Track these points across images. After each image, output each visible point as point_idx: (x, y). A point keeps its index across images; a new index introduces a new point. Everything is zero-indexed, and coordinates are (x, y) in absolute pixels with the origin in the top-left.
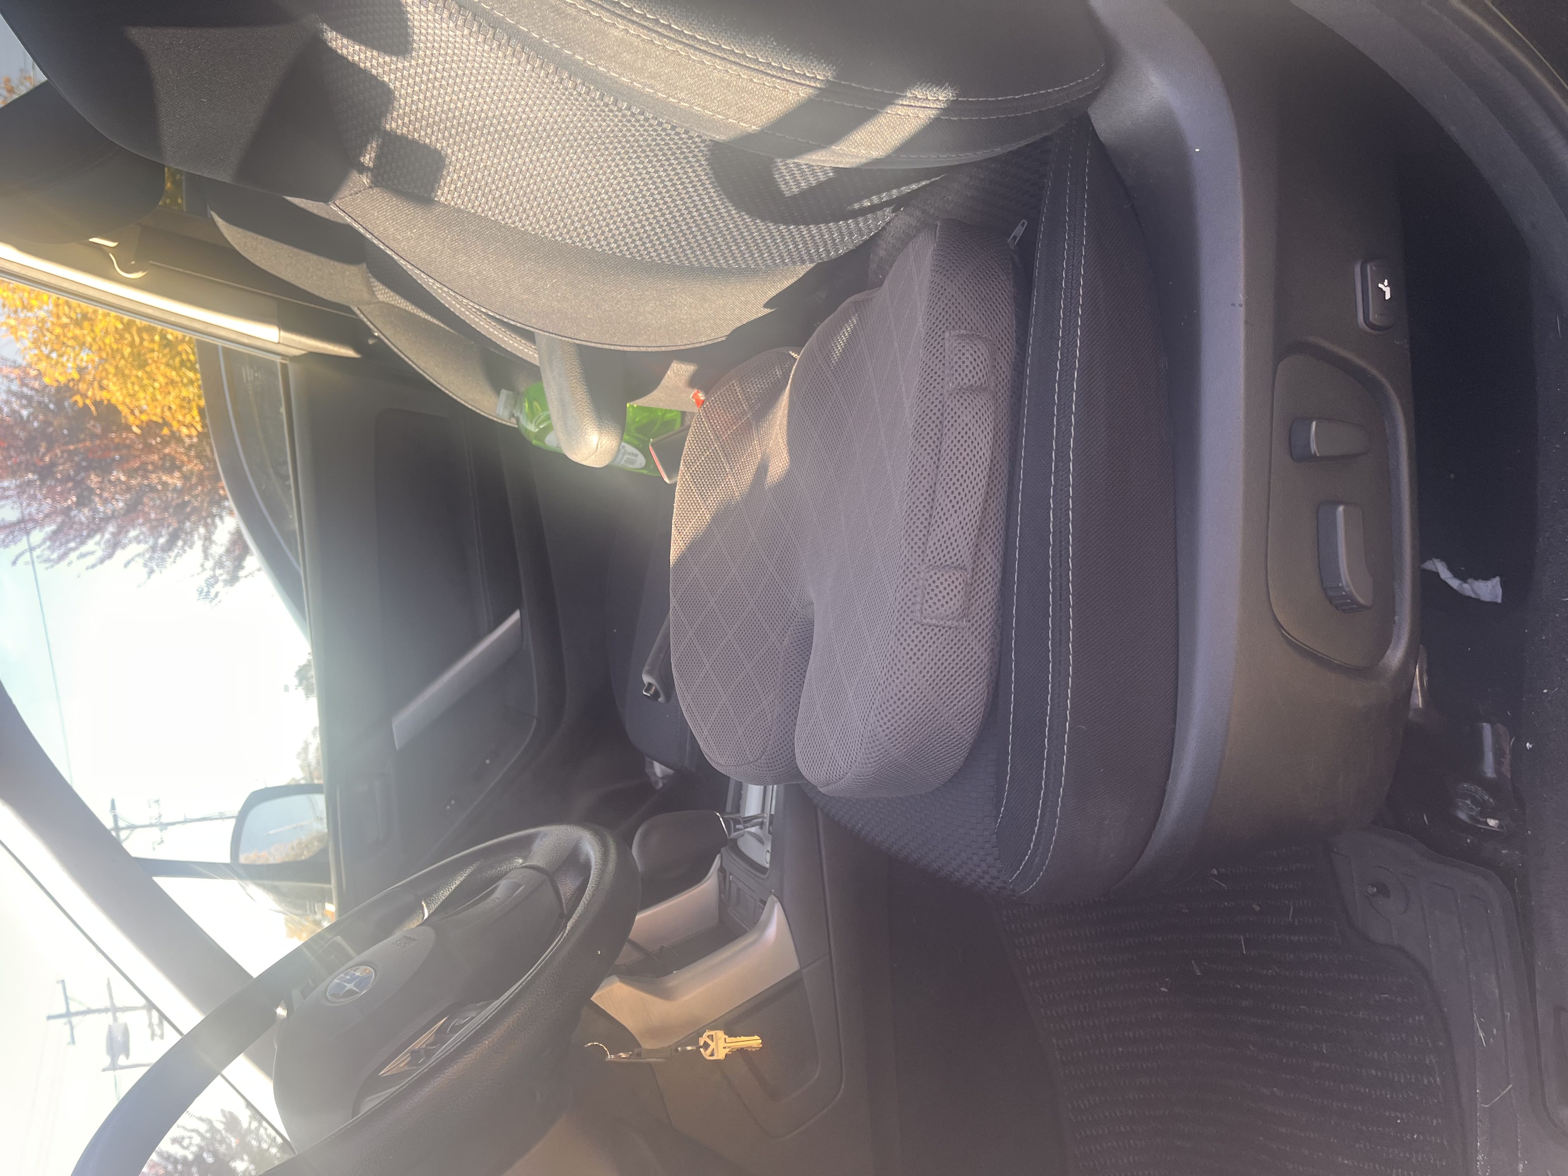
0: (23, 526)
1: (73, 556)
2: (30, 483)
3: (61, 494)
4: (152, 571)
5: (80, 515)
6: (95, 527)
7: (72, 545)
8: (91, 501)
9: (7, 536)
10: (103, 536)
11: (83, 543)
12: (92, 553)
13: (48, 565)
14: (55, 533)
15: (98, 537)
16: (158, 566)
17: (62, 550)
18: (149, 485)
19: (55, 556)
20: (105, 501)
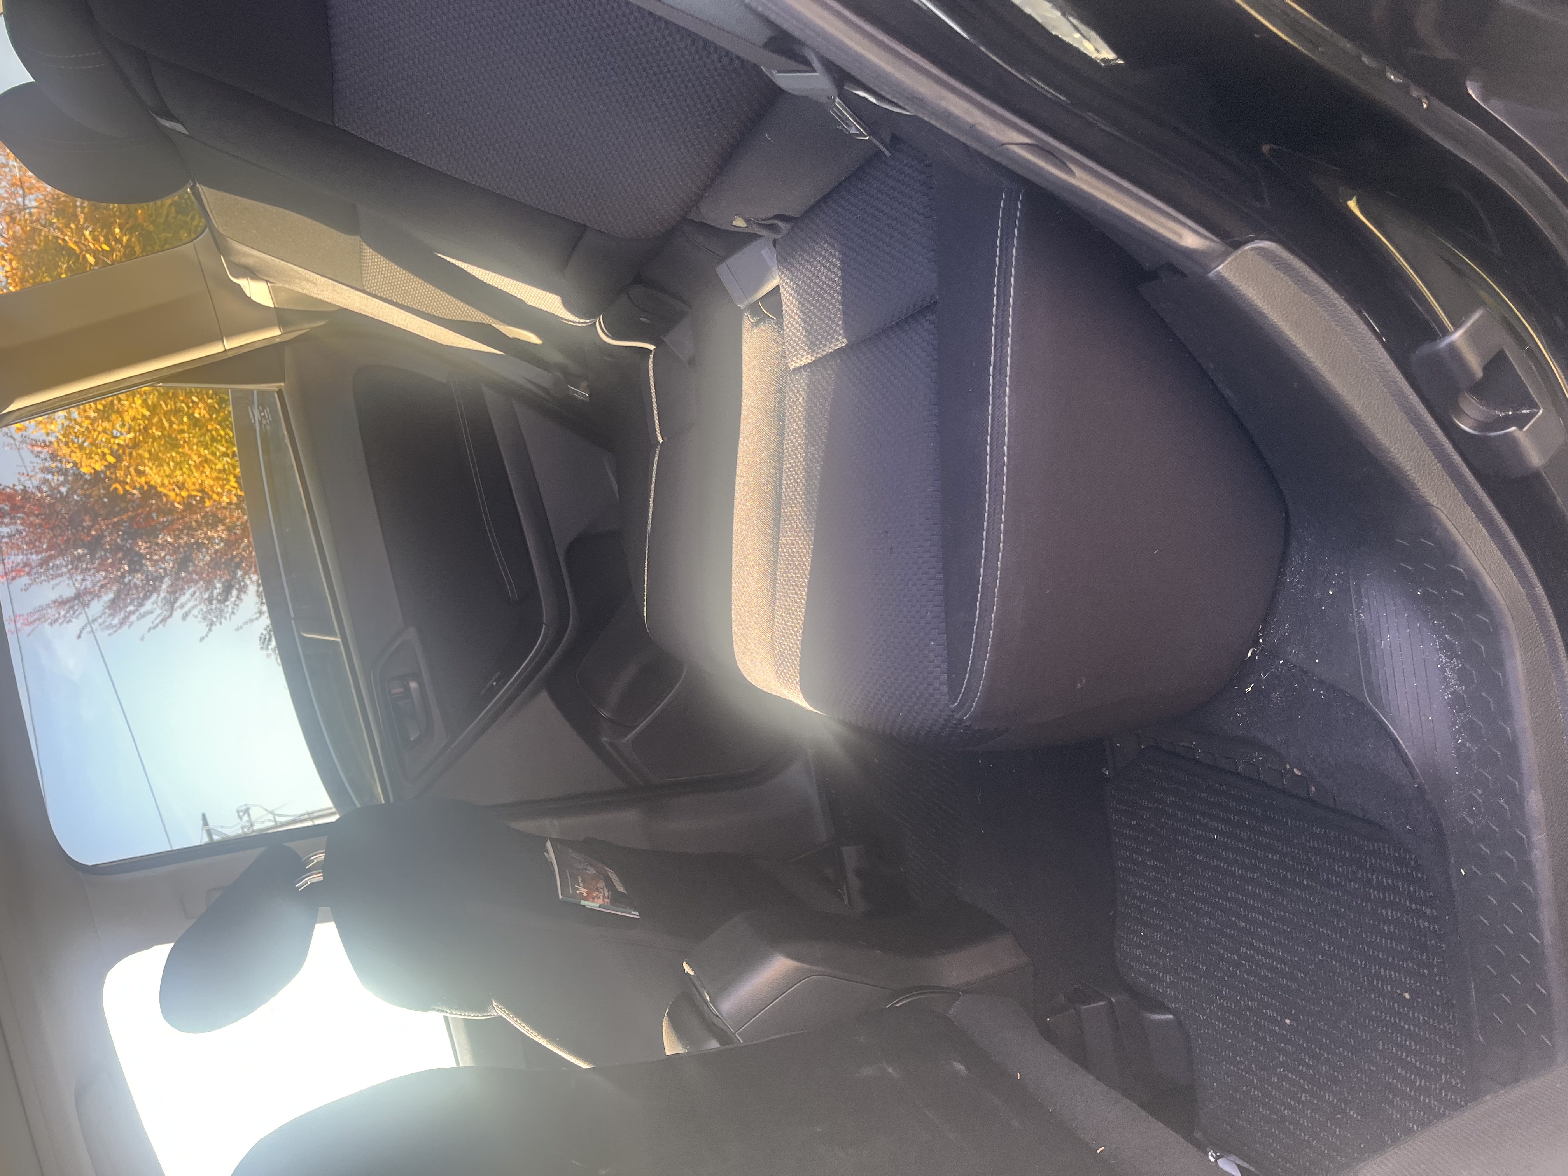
0: (80, 599)
1: (133, 618)
2: (80, 558)
3: (112, 565)
4: (212, 624)
5: (135, 580)
6: (151, 587)
7: (131, 608)
8: (142, 565)
9: (68, 612)
10: (159, 595)
11: (141, 605)
12: (151, 612)
13: (111, 631)
14: (113, 601)
15: (155, 596)
16: (216, 617)
17: (122, 615)
18: (196, 543)
19: (116, 621)
20: (155, 563)
